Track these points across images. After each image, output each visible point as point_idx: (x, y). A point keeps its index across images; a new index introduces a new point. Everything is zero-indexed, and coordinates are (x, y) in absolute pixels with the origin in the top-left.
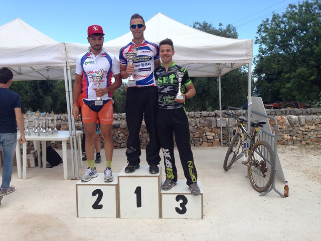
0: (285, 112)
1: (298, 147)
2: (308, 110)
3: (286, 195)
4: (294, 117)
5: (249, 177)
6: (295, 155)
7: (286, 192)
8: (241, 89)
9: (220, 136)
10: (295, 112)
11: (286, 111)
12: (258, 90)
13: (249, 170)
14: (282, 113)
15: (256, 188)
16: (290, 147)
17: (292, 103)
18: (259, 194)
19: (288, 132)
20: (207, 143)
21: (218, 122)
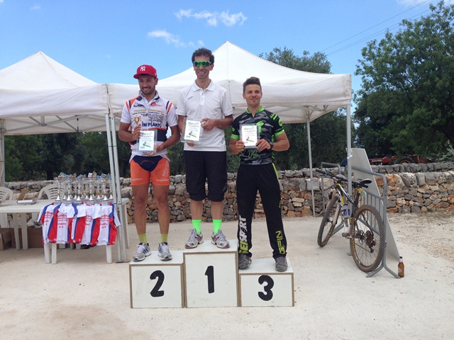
0: (398, 169)
1: (416, 215)
2: (430, 165)
3: (401, 275)
4: (410, 175)
5: (353, 253)
6: (413, 225)
7: (401, 271)
8: (336, 139)
9: (311, 203)
10: (413, 168)
11: (400, 167)
12: (361, 140)
13: (352, 244)
14: (394, 170)
15: (361, 267)
16: (407, 214)
17: (409, 156)
18: (366, 275)
19: (403, 195)
20: (294, 213)
21: (309, 184)
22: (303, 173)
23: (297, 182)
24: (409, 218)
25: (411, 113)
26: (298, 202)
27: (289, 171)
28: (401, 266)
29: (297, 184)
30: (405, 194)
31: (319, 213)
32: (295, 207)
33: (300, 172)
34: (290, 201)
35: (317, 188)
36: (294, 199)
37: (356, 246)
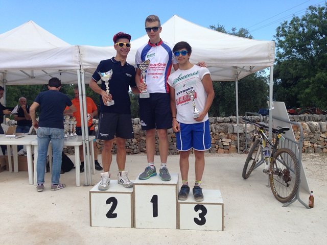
1: (319, 155)
3: (311, 206)
4: (315, 123)
6: (317, 163)
7: (311, 202)
8: (256, 94)
9: (237, 143)
10: (315, 118)
11: (305, 117)
13: (271, 179)
14: (300, 119)
16: (311, 154)
17: (309, 109)
18: (282, 204)
19: (309, 139)
20: (223, 150)
21: (235, 128)
22: (230, 119)
23: (226, 126)
24: (313, 157)
25: (314, 76)
26: (226, 142)
27: (219, 118)
28: (311, 198)
29: (227, 128)
30: (311, 138)
31: (242, 151)
32: (224, 146)
33: (228, 119)
34: (220, 141)
35: (241, 131)
36: (223, 140)
37: (274, 181)
